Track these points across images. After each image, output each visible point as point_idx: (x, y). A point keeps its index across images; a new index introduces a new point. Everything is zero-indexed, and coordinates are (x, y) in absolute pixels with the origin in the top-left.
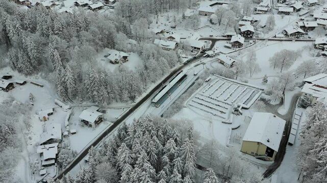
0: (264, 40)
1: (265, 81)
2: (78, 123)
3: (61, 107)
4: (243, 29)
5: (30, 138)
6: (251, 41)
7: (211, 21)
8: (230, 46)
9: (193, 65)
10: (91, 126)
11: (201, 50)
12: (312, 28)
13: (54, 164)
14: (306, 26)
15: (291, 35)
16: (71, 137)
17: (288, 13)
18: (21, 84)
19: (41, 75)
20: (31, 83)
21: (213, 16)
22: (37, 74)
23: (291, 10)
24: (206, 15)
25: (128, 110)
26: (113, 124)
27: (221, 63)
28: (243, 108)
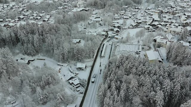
0: (126, 29)
1: (139, 42)
2: (76, 70)
3: (62, 66)
4: (116, 26)
5: (62, 79)
6: (121, 30)
7: (100, 24)
8: (115, 32)
9: (106, 41)
10: (83, 70)
11: (105, 36)
12: (140, 23)
13: (80, 86)
14: (138, 22)
15: (135, 26)
16: (78, 75)
17: (128, 18)
18: (32, 61)
19: (41, 55)
20: (37, 59)
21: (101, 22)
22: (38, 55)
23: (128, 17)
24: (97, 22)
25: (93, 62)
26: (91, 68)
27: (116, 39)
28: (139, 52)
